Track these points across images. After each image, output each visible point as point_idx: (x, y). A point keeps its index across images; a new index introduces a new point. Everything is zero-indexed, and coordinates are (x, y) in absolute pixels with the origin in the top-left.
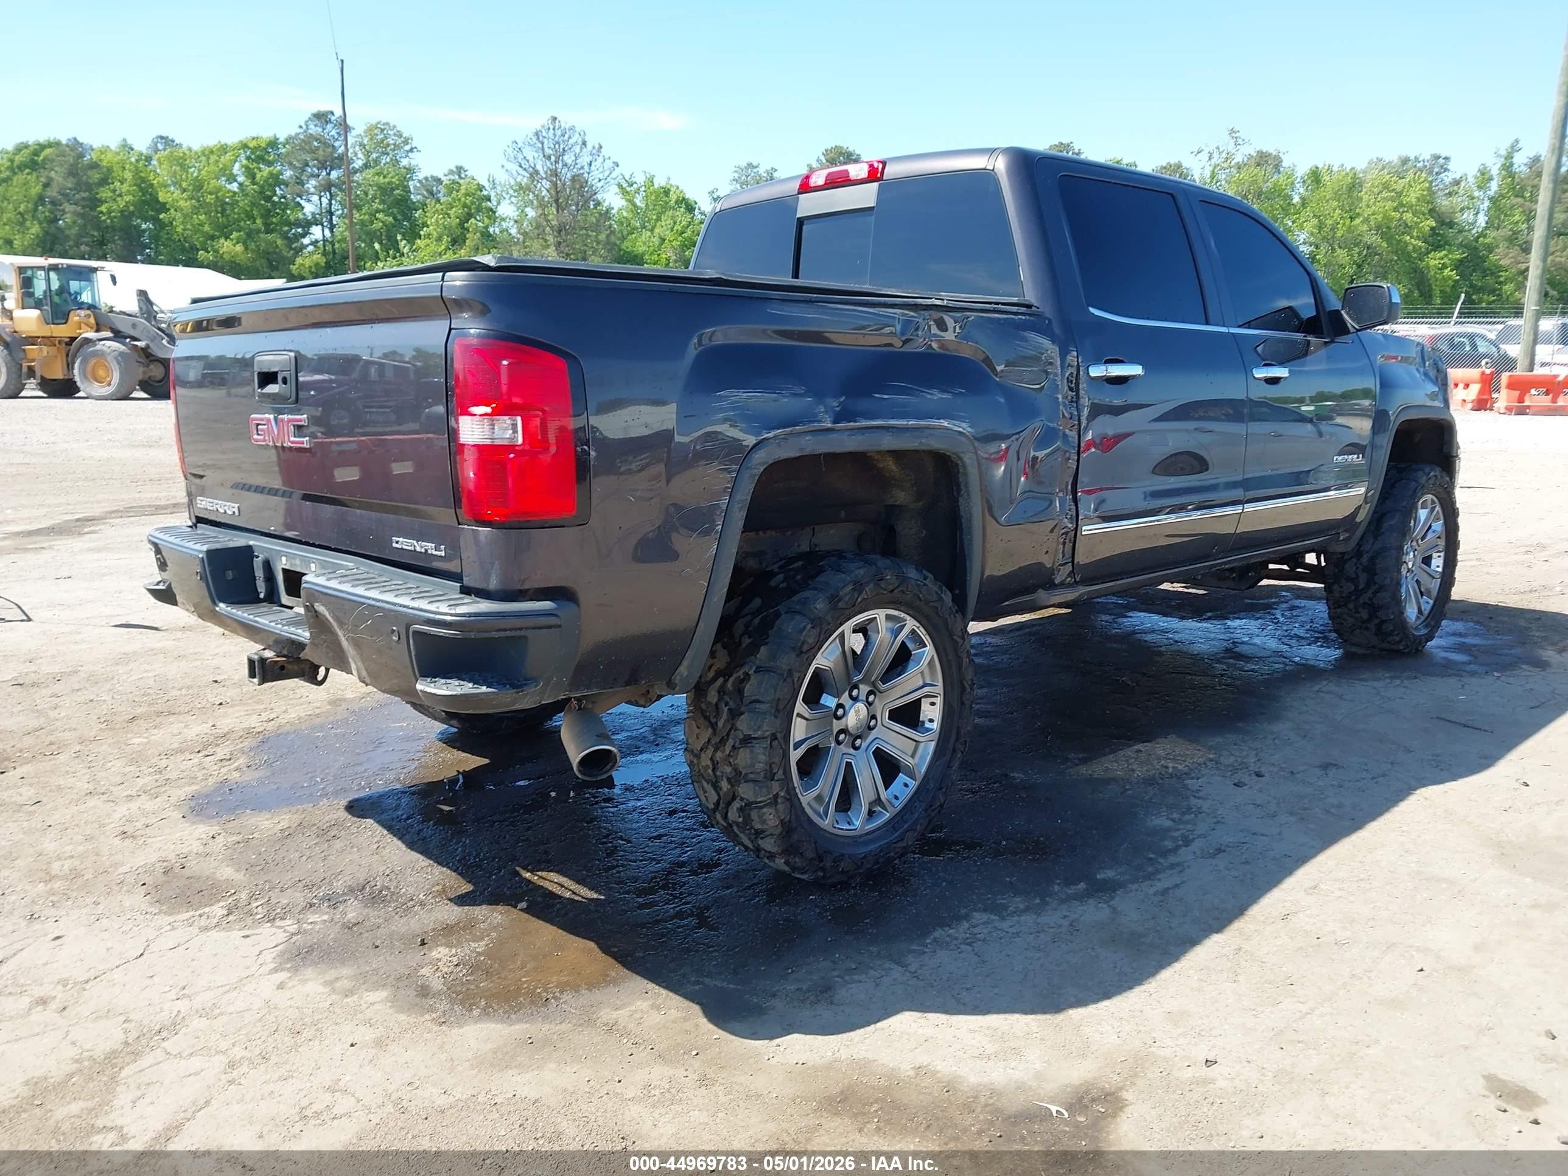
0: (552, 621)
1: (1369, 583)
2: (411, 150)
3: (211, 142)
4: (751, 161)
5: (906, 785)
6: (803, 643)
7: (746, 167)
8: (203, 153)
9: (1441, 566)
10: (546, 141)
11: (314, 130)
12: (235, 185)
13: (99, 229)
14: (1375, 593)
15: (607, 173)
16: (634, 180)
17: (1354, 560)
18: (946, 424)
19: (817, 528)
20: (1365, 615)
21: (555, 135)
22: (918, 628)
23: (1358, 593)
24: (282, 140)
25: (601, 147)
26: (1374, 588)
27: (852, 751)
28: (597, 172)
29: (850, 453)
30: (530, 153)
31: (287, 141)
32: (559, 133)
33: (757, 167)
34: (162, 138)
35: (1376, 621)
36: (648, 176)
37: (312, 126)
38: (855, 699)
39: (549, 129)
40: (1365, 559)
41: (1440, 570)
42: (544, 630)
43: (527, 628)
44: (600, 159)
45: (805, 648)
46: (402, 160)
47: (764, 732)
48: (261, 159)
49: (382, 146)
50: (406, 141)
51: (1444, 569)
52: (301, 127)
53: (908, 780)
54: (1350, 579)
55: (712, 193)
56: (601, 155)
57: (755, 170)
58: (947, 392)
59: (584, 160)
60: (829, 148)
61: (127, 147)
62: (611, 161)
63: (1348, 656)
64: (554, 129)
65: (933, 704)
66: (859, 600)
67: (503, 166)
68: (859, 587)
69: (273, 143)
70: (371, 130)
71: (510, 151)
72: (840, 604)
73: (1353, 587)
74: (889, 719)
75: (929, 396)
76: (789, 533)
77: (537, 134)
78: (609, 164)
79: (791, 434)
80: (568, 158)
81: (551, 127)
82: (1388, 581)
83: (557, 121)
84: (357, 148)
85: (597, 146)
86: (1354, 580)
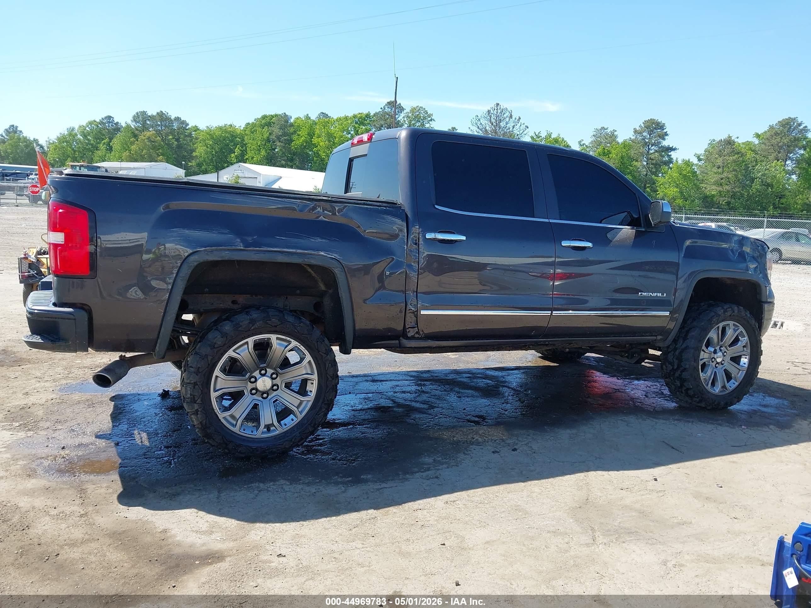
0: (72, 317)
1: (679, 366)
2: (431, 120)
3: (342, 115)
4: (603, 126)
5: (293, 420)
6: (215, 343)
7: (600, 129)
8: (337, 120)
9: (747, 363)
10: (492, 115)
11: (387, 110)
12: (350, 135)
13: (290, 154)
14: (682, 372)
15: (521, 132)
16: (540, 135)
17: (673, 352)
18: (323, 253)
19: (289, 297)
20: (678, 383)
21: (497, 112)
22: (300, 346)
23: (674, 371)
24: (372, 114)
25: (520, 118)
26: (681, 369)
27: (261, 399)
28: (517, 131)
29: (256, 261)
30: (483, 121)
31: (374, 115)
32: (499, 111)
33: (607, 129)
34: (323, 113)
35: (685, 388)
36: (549, 133)
37: (387, 108)
38: (263, 375)
39: (495, 109)
40: (677, 352)
41: (746, 366)
42: (67, 320)
43: (58, 318)
44: (519, 124)
45: (216, 346)
46: (426, 125)
47: (191, 380)
48: (362, 123)
49: (417, 118)
50: (430, 116)
51: (749, 366)
52: (381, 108)
53: (294, 418)
54: (670, 363)
55: (580, 142)
56: (520, 123)
57: (606, 131)
58: (325, 239)
59: (510, 125)
60: (647, 120)
61: (308, 117)
62: (525, 125)
63: (680, 407)
64: (497, 109)
65: (312, 384)
66: (253, 328)
67: (469, 128)
68: (253, 321)
69: (368, 116)
70: (413, 110)
71: (474, 121)
72: (240, 329)
73: (671, 367)
74: (285, 387)
75: (313, 240)
76: (271, 298)
77: (489, 111)
78: (523, 127)
79: (216, 250)
80: (502, 124)
81: (496, 108)
82: (687, 366)
83: (499, 106)
84: (405, 119)
85: (518, 118)
86: (671, 363)
